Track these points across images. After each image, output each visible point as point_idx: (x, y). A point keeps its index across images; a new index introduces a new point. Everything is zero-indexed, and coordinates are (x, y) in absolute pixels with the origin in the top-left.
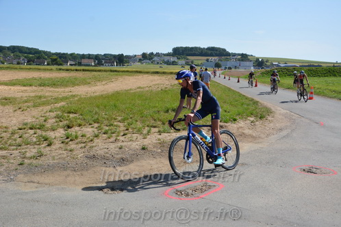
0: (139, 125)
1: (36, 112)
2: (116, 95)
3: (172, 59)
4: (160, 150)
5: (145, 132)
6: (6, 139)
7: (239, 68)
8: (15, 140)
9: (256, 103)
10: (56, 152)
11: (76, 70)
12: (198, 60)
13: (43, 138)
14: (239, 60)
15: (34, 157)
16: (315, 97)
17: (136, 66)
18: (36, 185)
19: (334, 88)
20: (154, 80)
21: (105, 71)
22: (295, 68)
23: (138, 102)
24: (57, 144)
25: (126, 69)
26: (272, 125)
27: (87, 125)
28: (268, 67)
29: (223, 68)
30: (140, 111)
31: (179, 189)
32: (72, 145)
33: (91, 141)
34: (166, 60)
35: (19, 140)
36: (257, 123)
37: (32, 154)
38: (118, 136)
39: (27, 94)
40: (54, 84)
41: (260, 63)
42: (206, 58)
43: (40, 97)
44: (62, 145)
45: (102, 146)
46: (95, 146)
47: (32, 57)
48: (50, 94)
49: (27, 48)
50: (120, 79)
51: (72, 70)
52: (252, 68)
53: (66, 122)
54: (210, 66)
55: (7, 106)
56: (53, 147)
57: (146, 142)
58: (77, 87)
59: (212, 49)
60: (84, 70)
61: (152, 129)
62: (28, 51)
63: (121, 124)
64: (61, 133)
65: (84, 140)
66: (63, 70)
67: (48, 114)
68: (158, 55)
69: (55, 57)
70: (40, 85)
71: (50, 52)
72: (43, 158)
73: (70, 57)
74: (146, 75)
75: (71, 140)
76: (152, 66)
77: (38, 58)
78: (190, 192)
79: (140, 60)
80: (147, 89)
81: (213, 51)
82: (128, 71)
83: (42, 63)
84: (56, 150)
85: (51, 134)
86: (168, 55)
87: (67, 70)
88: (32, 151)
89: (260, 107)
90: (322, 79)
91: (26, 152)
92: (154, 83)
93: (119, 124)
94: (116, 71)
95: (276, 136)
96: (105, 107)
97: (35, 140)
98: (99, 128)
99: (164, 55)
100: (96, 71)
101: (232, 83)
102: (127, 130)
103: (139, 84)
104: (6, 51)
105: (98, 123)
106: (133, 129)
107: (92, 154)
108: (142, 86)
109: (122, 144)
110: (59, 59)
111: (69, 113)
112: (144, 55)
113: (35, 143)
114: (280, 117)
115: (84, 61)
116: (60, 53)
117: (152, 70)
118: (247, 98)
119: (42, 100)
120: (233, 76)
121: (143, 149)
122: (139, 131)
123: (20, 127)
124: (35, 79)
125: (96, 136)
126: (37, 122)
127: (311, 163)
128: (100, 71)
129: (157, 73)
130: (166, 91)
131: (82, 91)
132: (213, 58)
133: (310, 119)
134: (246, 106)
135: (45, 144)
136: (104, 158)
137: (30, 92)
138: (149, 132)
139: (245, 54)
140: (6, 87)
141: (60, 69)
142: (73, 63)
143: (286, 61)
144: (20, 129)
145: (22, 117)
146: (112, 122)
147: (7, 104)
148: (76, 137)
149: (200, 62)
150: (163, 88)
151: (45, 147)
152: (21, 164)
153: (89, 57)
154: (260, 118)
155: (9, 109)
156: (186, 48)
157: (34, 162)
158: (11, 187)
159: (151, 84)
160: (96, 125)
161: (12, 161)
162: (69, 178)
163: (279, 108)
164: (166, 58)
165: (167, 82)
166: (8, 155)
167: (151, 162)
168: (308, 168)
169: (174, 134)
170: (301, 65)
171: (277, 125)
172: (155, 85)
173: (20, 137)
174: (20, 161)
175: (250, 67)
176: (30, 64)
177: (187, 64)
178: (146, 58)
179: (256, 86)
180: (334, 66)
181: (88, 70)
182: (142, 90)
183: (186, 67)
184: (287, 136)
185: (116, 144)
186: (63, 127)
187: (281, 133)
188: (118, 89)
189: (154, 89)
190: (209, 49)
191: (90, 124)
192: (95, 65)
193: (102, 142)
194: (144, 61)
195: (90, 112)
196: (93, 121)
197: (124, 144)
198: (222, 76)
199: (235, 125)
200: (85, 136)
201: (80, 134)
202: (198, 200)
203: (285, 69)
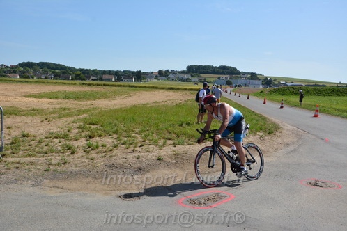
0: (155, 137)
1: (61, 123)
2: (134, 109)
3: (186, 76)
4: (174, 161)
5: (161, 144)
6: (33, 146)
7: (248, 86)
8: (42, 148)
9: (265, 119)
10: (79, 160)
11: (98, 85)
12: (211, 78)
13: (67, 146)
14: (249, 78)
15: (59, 164)
16: (320, 114)
17: (153, 82)
18: (60, 190)
19: (338, 107)
21: (124, 86)
22: (301, 87)
23: (155, 115)
24: (80, 153)
25: (144, 85)
26: (280, 140)
27: (107, 136)
28: (275, 85)
29: (234, 85)
30: (156, 124)
31: (192, 198)
32: (93, 154)
33: (111, 151)
35: (45, 148)
36: (266, 138)
37: (57, 161)
38: (135, 147)
39: (53, 106)
40: (77, 97)
41: (268, 82)
42: (218, 76)
43: (65, 109)
44: (84, 154)
45: (120, 155)
46: (115, 156)
47: (59, 72)
48: (74, 106)
49: (54, 64)
50: (138, 94)
51: (93, 85)
52: (261, 86)
53: (87, 133)
55: (35, 117)
56: (76, 155)
57: (162, 153)
58: (98, 100)
59: (224, 68)
60: (104, 85)
61: (167, 141)
62: (55, 67)
63: (138, 136)
64: (83, 142)
65: (105, 149)
66: (86, 84)
67: (71, 125)
68: (173, 72)
69: (79, 73)
70: (65, 98)
71: (74, 68)
72: (66, 165)
73: (92, 73)
74: (161, 91)
75: (93, 150)
76: (167, 82)
77: (64, 73)
78: (203, 201)
79: (156, 77)
80: (163, 103)
81: (224, 70)
82: (145, 87)
83: (67, 78)
84: (78, 158)
85: (74, 144)
86: (183, 72)
87: (90, 85)
88: (57, 159)
89: (269, 123)
90: (326, 98)
91: (51, 159)
92: (169, 98)
93: (137, 135)
94: (134, 86)
95: (283, 150)
96: (124, 119)
97: (59, 148)
98: (118, 139)
99: (179, 72)
100: (115, 86)
101: (242, 100)
102: (144, 141)
103: (155, 99)
104: (36, 67)
105: (117, 134)
106: (150, 140)
107: (111, 163)
108: (158, 101)
109: (139, 154)
110: (82, 75)
111: (91, 124)
112: (160, 73)
113: (60, 152)
114: (287, 133)
115: (105, 77)
116: (83, 69)
117: (168, 86)
118: (256, 114)
119: (67, 111)
120: (243, 93)
121: (159, 159)
122: (155, 143)
123: (46, 136)
124: (61, 92)
125: (115, 147)
126: (62, 132)
127: (317, 177)
128: (119, 86)
129: (172, 89)
130: (180, 106)
131: (103, 104)
132: (225, 76)
133: (316, 136)
135: (69, 152)
136: (122, 167)
137: (56, 104)
138: (164, 144)
139: (255, 73)
140: (35, 100)
141: (83, 84)
142: (95, 78)
143: (292, 80)
144: (47, 138)
145: (48, 127)
146: (130, 134)
147: (35, 114)
148: (97, 147)
149: (212, 80)
150: (178, 103)
151: (68, 156)
152: (47, 170)
153: (110, 73)
154: (269, 133)
155: (37, 119)
156: (200, 67)
157: (59, 168)
158: (38, 191)
159: (167, 99)
160: (115, 136)
161: (39, 167)
162: (90, 185)
163: (286, 124)
164: (181, 76)
165: (181, 98)
166: (36, 161)
167: (166, 172)
168: (314, 181)
169: (188, 146)
170: (307, 84)
171: (285, 140)
172: (170, 100)
173: (46, 145)
174: (46, 167)
175: (259, 85)
176: (56, 79)
177: (200, 81)
178: (162, 74)
179: (265, 103)
180: (337, 86)
181: (108, 85)
182: (158, 104)
183: (199, 84)
184: (294, 151)
185: (134, 155)
186: (85, 137)
187: (288, 148)
188: (135, 103)
189: (169, 103)
190: (221, 67)
191: (110, 135)
192: (115, 81)
193: (121, 152)
194: (160, 78)
195: (110, 124)
196: (113, 132)
197: (141, 154)
198: (233, 93)
199: (245, 140)
200: (106, 146)
201: (100, 144)
202: (210, 209)
203: (292, 88)
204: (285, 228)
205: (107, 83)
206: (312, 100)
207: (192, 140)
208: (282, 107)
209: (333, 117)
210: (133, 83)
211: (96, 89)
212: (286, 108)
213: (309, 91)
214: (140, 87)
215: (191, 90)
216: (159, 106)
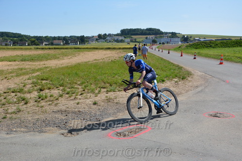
0: (93, 86)
1: (17, 80)
2: (78, 66)
3: (120, 38)
5: (97, 92)
7: (170, 43)
8: (1, 101)
9: (180, 68)
10: (30, 109)
11: (49, 49)
12: (140, 38)
13: (22, 98)
14: (170, 37)
15: (14, 112)
16: (224, 62)
17: (94, 44)
19: (239, 55)
20: (107, 54)
21: (71, 48)
22: (211, 41)
23: (94, 70)
24: (32, 103)
25: (86, 47)
26: (190, 83)
27: (55, 88)
28: (191, 41)
29: (158, 43)
30: (94, 77)
31: (119, 131)
32: (43, 103)
33: (57, 99)
35: (4, 101)
36: (180, 82)
37: (13, 110)
38: (77, 95)
39: (12, 67)
40: (32, 59)
41: (185, 39)
42: (145, 36)
43: (21, 69)
44: (35, 103)
46: (60, 103)
47: (16, 40)
48: (29, 67)
49: (12, 33)
50: (82, 54)
51: (46, 49)
52: (180, 43)
53: (39, 87)
54: (148, 43)
56: (29, 105)
57: (97, 99)
58: (49, 61)
59: (150, 29)
60: (55, 48)
61: (102, 89)
62: (13, 35)
63: (80, 87)
64: (35, 94)
65: (52, 99)
66: (39, 49)
67: (26, 81)
68: (110, 35)
69: (33, 39)
70: (22, 61)
71: (29, 36)
72: (21, 113)
73: (45, 39)
74: (100, 51)
75: (42, 99)
76: (106, 43)
77: (21, 40)
78: (127, 133)
80: (101, 61)
81: (150, 31)
82: (87, 48)
83: (24, 44)
84: (30, 107)
85: (28, 96)
86: (117, 35)
87: (43, 49)
88: (12, 108)
89: (183, 71)
90: (231, 49)
91: (8, 109)
92: (106, 56)
93: (78, 86)
94: (78, 48)
95: (193, 91)
96: (69, 74)
97: (15, 100)
98: (64, 90)
99: (115, 35)
100: (64, 49)
101: (164, 54)
102: (84, 91)
103: (95, 57)
105: (63, 86)
106: (88, 90)
108: (97, 59)
110: (36, 41)
111: (42, 80)
112: (100, 36)
113: (15, 103)
114: (197, 78)
115: (55, 42)
116: (37, 36)
117: (106, 47)
118: (174, 65)
119: (23, 71)
120: (165, 49)
121: (95, 104)
122: (93, 91)
123: (5, 91)
124: (18, 56)
125: (61, 96)
126: (18, 88)
127: (216, 110)
128: (67, 48)
129: (109, 48)
130: (114, 62)
131: (53, 63)
132: (151, 36)
133: (219, 79)
137: (15, 65)
138: (99, 91)
139: (175, 33)
141: (37, 48)
142: (47, 43)
143: (205, 37)
144: (5, 93)
145: (7, 84)
146: (73, 86)
148: (46, 97)
149: (141, 40)
150: (113, 60)
151: (23, 105)
152: (4, 118)
153: (59, 38)
154: (182, 79)
156: (131, 30)
157: (14, 116)
159: (104, 57)
160: (61, 88)
163: (197, 71)
164: (116, 38)
165: (116, 55)
168: (214, 113)
169: (118, 92)
170: (216, 39)
171: (195, 84)
172: (107, 57)
173: (4, 99)
174: (4, 115)
175: (178, 42)
176: (15, 45)
177: (132, 41)
178: (101, 37)
179: (182, 56)
181: (58, 49)
182: (97, 61)
183: (131, 43)
184: (201, 91)
185: (75, 101)
186: (37, 90)
187: (197, 90)
188: (79, 61)
189: (106, 60)
190: (148, 29)
191: (57, 88)
192: (63, 45)
193: (65, 100)
194: (100, 40)
195: (58, 78)
196: (59, 85)
197: (80, 101)
198: (157, 50)
199: (163, 85)
200: (53, 96)
201: (49, 95)
202: (132, 139)
203: (203, 42)
205: (57, 47)
206: (220, 51)
207: (122, 87)
208: (195, 58)
209: (235, 64)
211: (48, 52)
212: (198, 58)
213: (217, 45)
214: (84, 48)
215: (124, 48)
216: (97, 63)
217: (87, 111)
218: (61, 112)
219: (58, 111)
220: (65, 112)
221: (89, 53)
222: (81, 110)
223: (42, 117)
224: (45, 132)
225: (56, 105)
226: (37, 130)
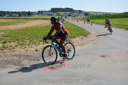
0: (35, 41)
2: (27, 29)
3: (51, 13)
5: (37, 43)
7: (78, 16)
9: (84, 30)
11: (10, 18)
12: (62, 13)
14: (78, 13)
17: (36, 16)
19: (115, 23)
20: (43, 22)
21: (22, 19)
23: (36, 31)
25: (31, 18)
26: (90, 38)
27: (13, 41)
28: (90, 15)
29: (72, 16)
30: (36, 35)
32: (5, 51)
33: (14, 48)
34: (48, 14)
36: (84, 38)
38: (26, 46)
41: (86, 14)
42: (65, 12)
44: (1, 51)
46: (16, 50)
50: (29, 22)
51: (7, 18)
52: (83, 16)
53: (3, 41)
57: (38, 48)
58: (9, 26)
59: (67, 9)
60: (13, 18)
61: (40, 42)
63: (28, 41)
64: (1, 45)
65: (11, 48)
66: (4, 18)
68: (45, 11)
73: (7, 13)
74: (40, 20)
75: (5, 48)
76: (42, 16)
80: (40, 26)
81: (68, 10)
82: (32, 19)
86: (49, 11)
87: (6, 18)
89: (85, 32)
92: (43, 23)
94: (27, 19)
95: (91, 43)
96: (21, 34)
98: (18, 43)
99: (48, 11)
100: (18, 19)
101: (75, 22)
102: (30, 43)
103: (36, 24)
105: (18, 40)
106: (33, 42)
108: (38, 25)
110: (1, 14)
111: (5, 37)
112: (39, 12)
114: (93, 35)
115: (13, 15)
116: (2, 11)
117: (42, 18)
118: (80, 28)
120: (75, 19)
121: (36, 51)
122: (35, 43)
125: (16, 46)
127: (103, 53)
128: (20, 19)
129: (44, 19)
130: (47, 26)
131: (12, 27)
132: (68, 12)
134: (80, 32)
138: (39, 43)
139: (81, 11)
141: (2, 18)
142: (8, 15)
143: (97, 13)
146: (24, 40)
148: (7, 47)
149: (62, 14)
153: (15, 13)
154: (85, 36)
156: (56, 9)
159: (42, 24)
160: (17, 41)
163: (93, 32)
164: (48, 13)
165: (49, 23)
168: (102, 55)
170: (103, 14)
171: (92, 39)
175: (82, 15)
177: (57, 15)
180: (115, 14)
181: (15, 19)
184: (95, 43)
185: (25, 49)
186: (2, 43)
187: (93, 42)
188: (27, 26)
189: (43, 25)
191: (14, 41)
192: (18, 17)
193: (19, 49)
194: (39, 14)
195: (15, 36)
196: (16, 40)
197: (28, 49)
198: (71, 20)
199: (75, 39)
200: (12, 46)
201: (9, 45)
202: (58, 71)
203: (96, 16)
204: (89, 76)
205: (14, 17)
209: (113, 28)
210: (27, 17)
211: (9, 20)
212: (93, 25)
213: (103, 17)
214: (30, 19)
216: (38, 27)
217: (32, 55)
218: (16, 55)
219: (15, 55)
220: (19, 56)
221: (33, 21)
222: (28, 54)
223: (5, 59)
224: (6, 68)
225: (14, 51)
226: (2, 67)
